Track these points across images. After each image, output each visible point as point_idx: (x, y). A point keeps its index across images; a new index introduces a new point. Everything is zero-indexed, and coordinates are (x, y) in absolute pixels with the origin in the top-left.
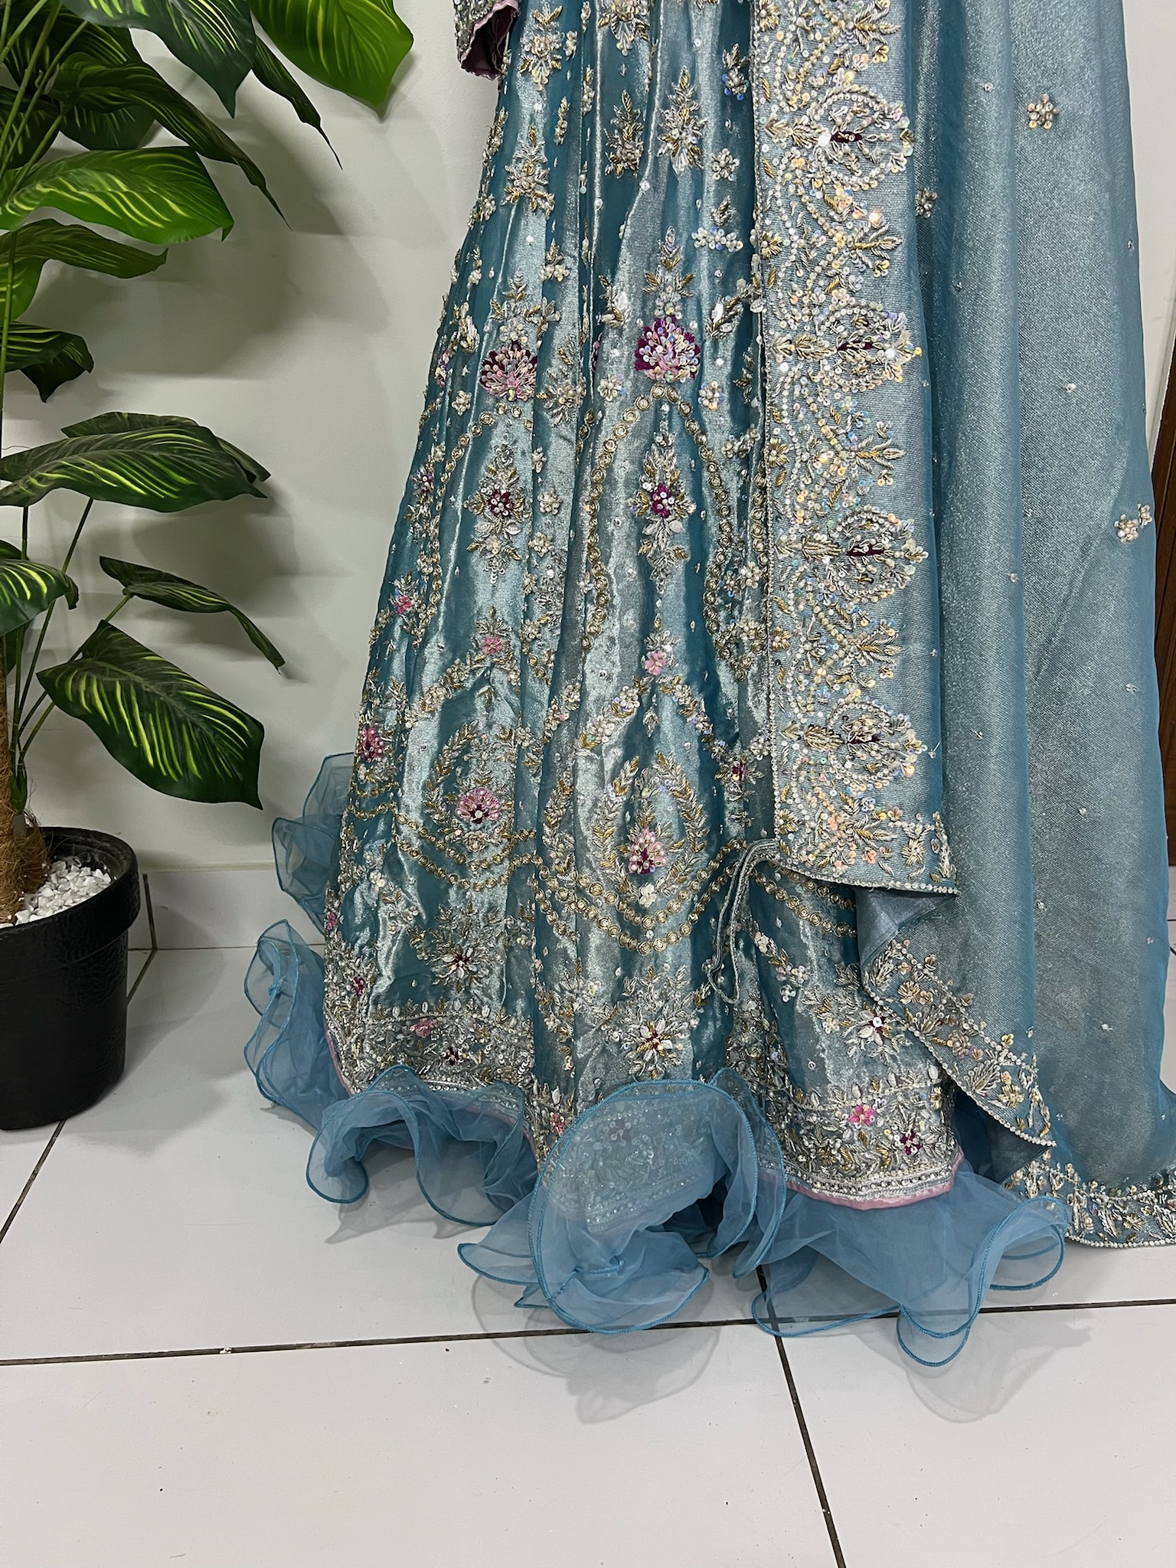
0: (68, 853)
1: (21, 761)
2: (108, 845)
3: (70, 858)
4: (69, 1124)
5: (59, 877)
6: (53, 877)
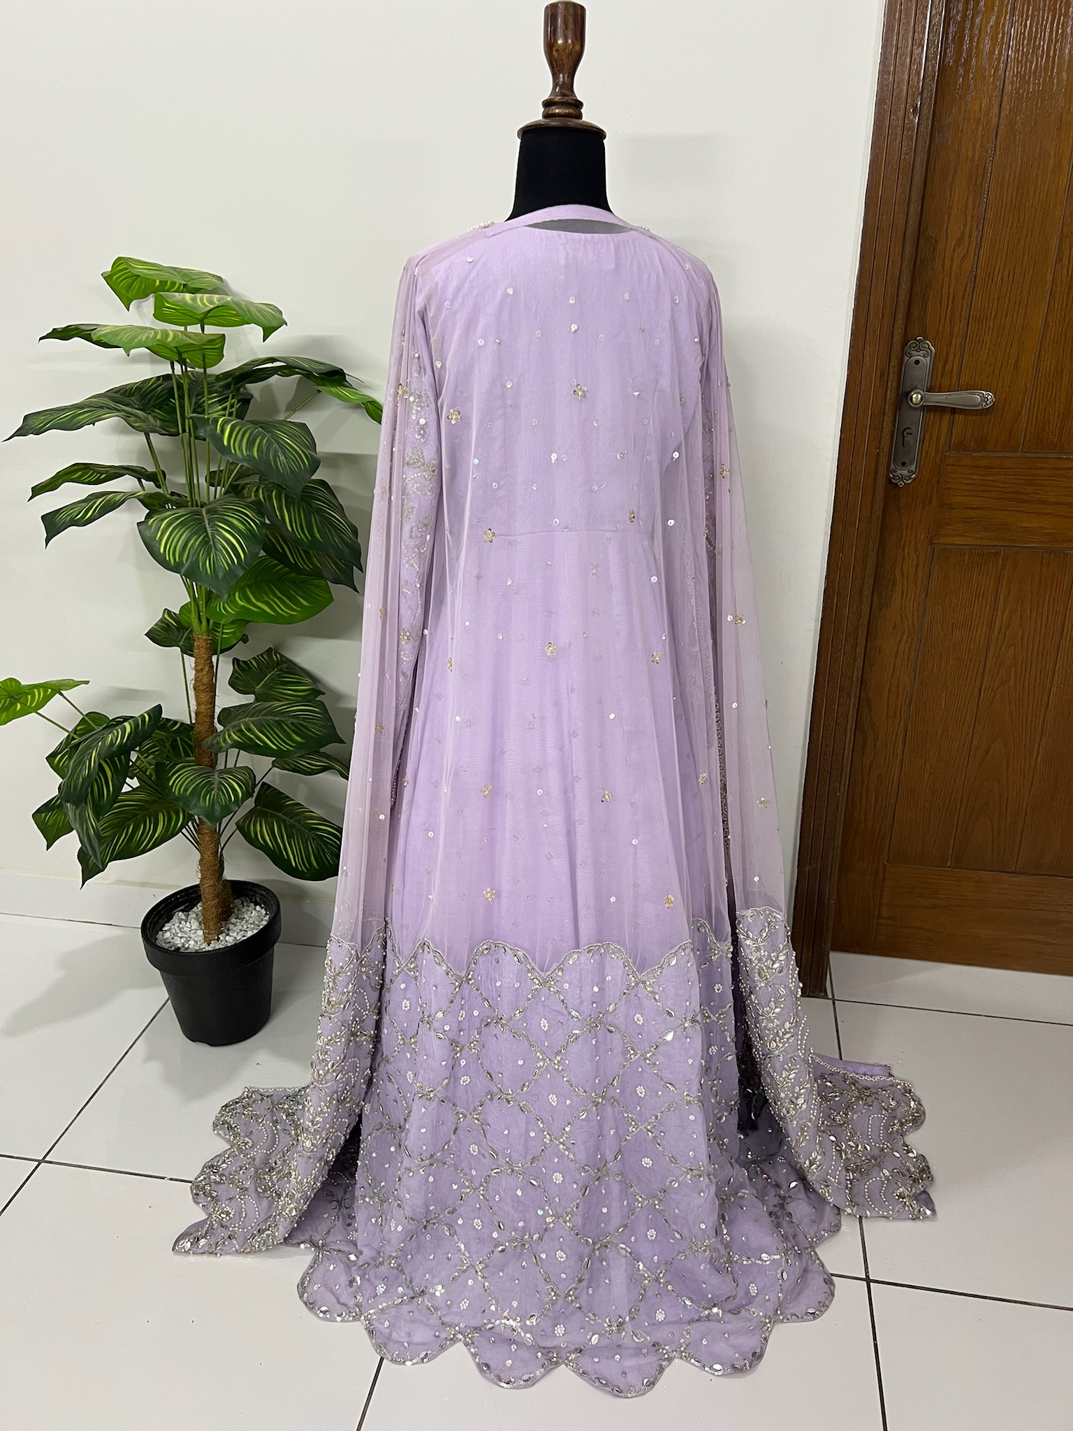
0: (242, 895)
1: (221, 851)
3: (244, 898)
6: (236, 910)
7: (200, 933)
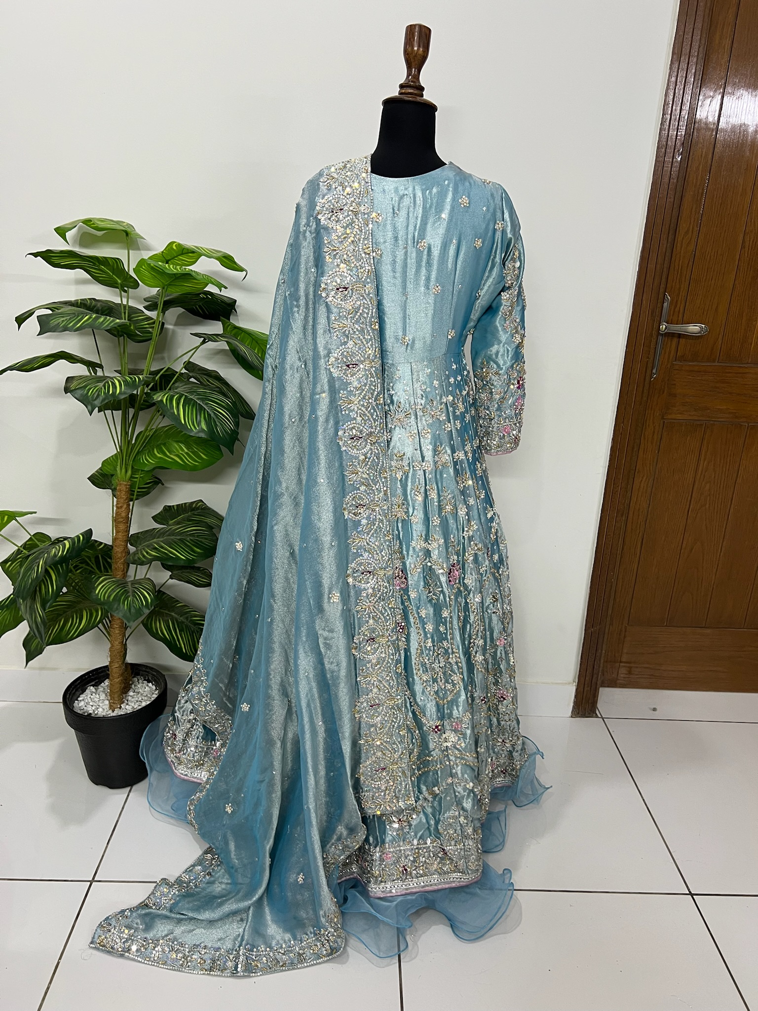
0: (138, 674)
1: (126, 642)
2: (155, 673)
3: (139, 677)
4: (135, 787)
5: (135, 686)
6: (133, 686)
7: (107, 702)
